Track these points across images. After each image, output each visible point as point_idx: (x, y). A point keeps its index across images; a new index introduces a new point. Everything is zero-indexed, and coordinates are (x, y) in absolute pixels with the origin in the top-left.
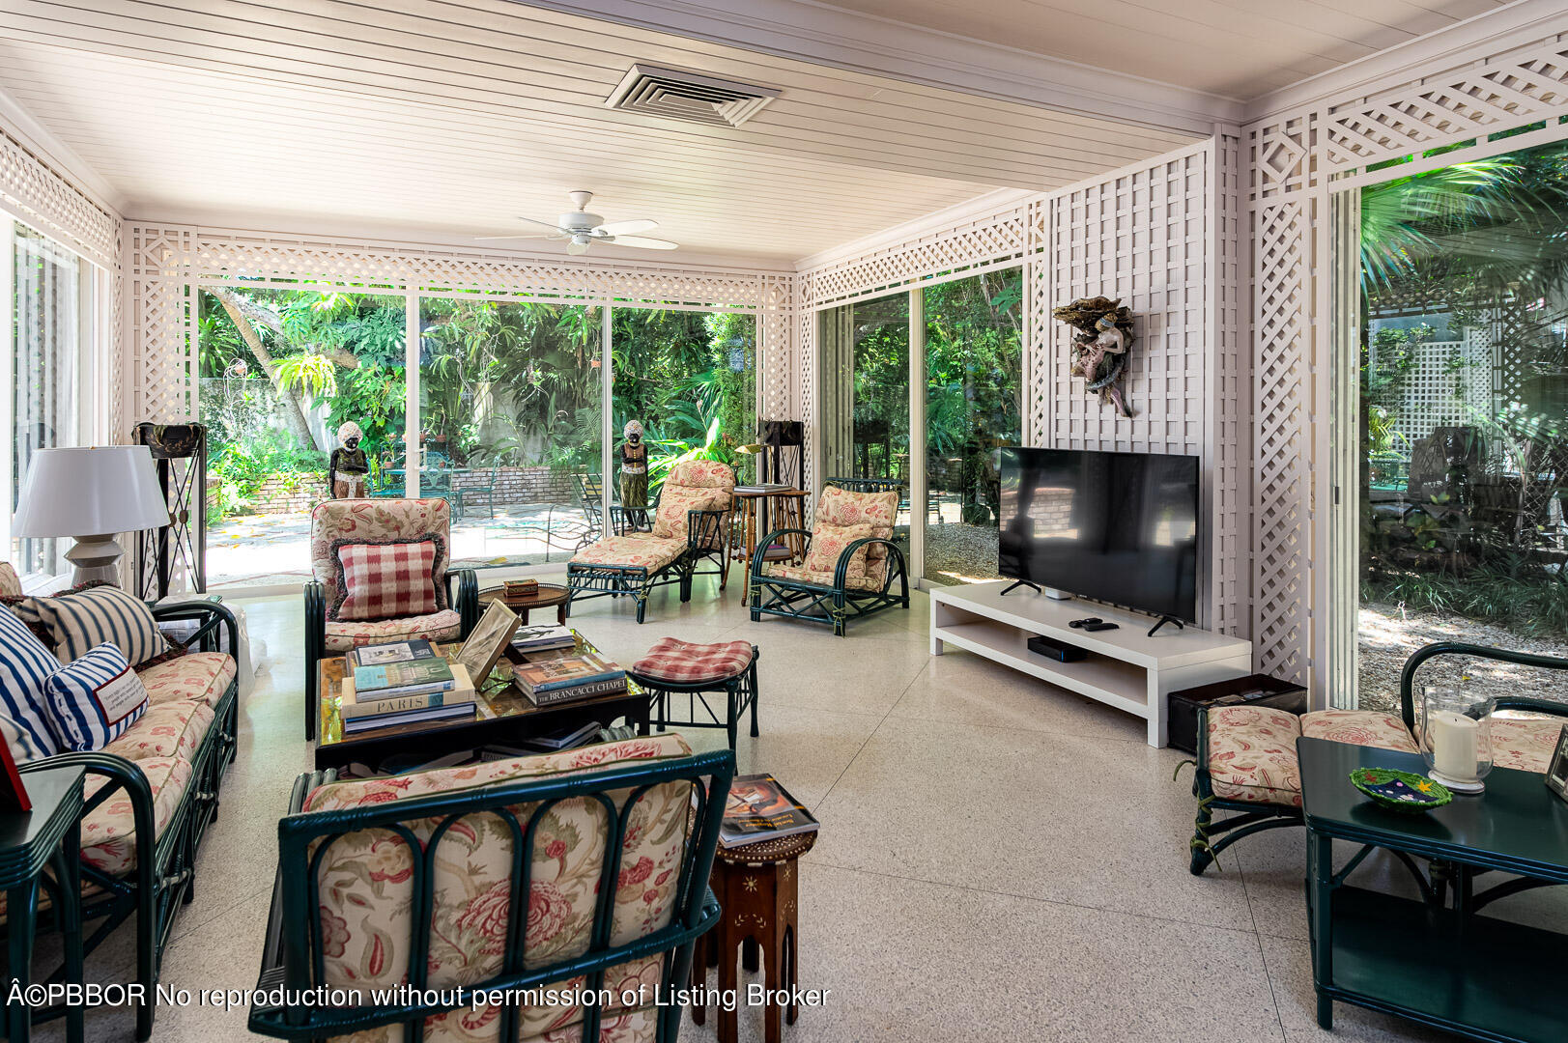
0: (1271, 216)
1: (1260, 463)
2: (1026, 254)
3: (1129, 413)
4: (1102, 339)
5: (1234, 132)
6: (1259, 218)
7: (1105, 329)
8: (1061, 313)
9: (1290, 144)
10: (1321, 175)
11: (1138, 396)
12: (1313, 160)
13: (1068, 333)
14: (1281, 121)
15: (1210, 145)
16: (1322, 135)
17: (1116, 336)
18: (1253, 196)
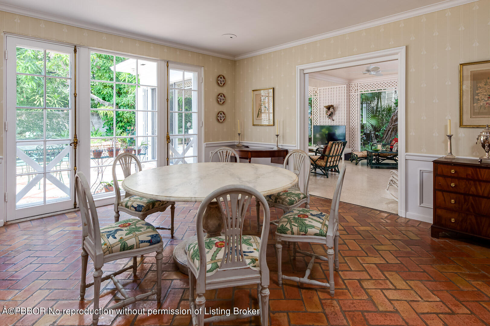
0: (352, 95)
1: (351, 127)
2: (312, 96)
3: (333, 120)
4: (330, 110)
5: (348, 84)
6: (351, 96)
7: (332, 109)
8: (325, 107)
9: (355, 87)
10: (359, 91)
11: (334, 118)
12: (358, 89)
13: (325, 109)
14: (354, 84)
15: (345, 86)
16: (359, 86)
17: (333, 110)
18: (350, 93)
